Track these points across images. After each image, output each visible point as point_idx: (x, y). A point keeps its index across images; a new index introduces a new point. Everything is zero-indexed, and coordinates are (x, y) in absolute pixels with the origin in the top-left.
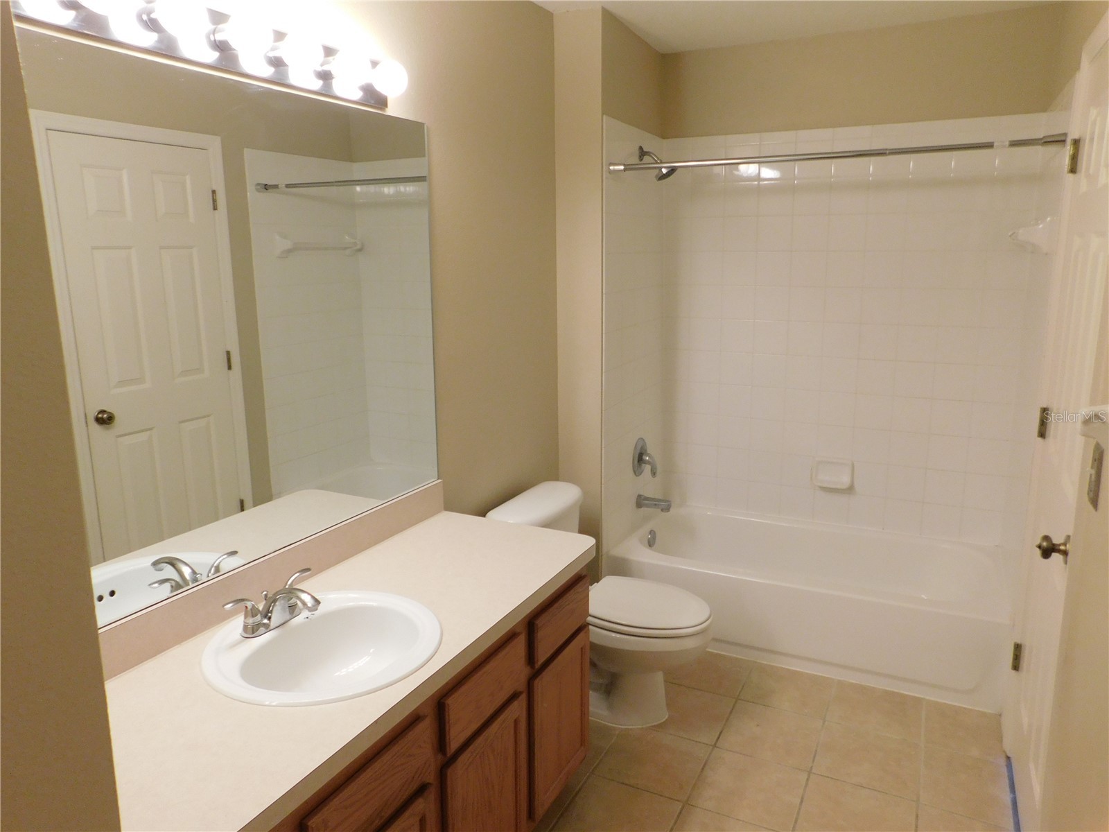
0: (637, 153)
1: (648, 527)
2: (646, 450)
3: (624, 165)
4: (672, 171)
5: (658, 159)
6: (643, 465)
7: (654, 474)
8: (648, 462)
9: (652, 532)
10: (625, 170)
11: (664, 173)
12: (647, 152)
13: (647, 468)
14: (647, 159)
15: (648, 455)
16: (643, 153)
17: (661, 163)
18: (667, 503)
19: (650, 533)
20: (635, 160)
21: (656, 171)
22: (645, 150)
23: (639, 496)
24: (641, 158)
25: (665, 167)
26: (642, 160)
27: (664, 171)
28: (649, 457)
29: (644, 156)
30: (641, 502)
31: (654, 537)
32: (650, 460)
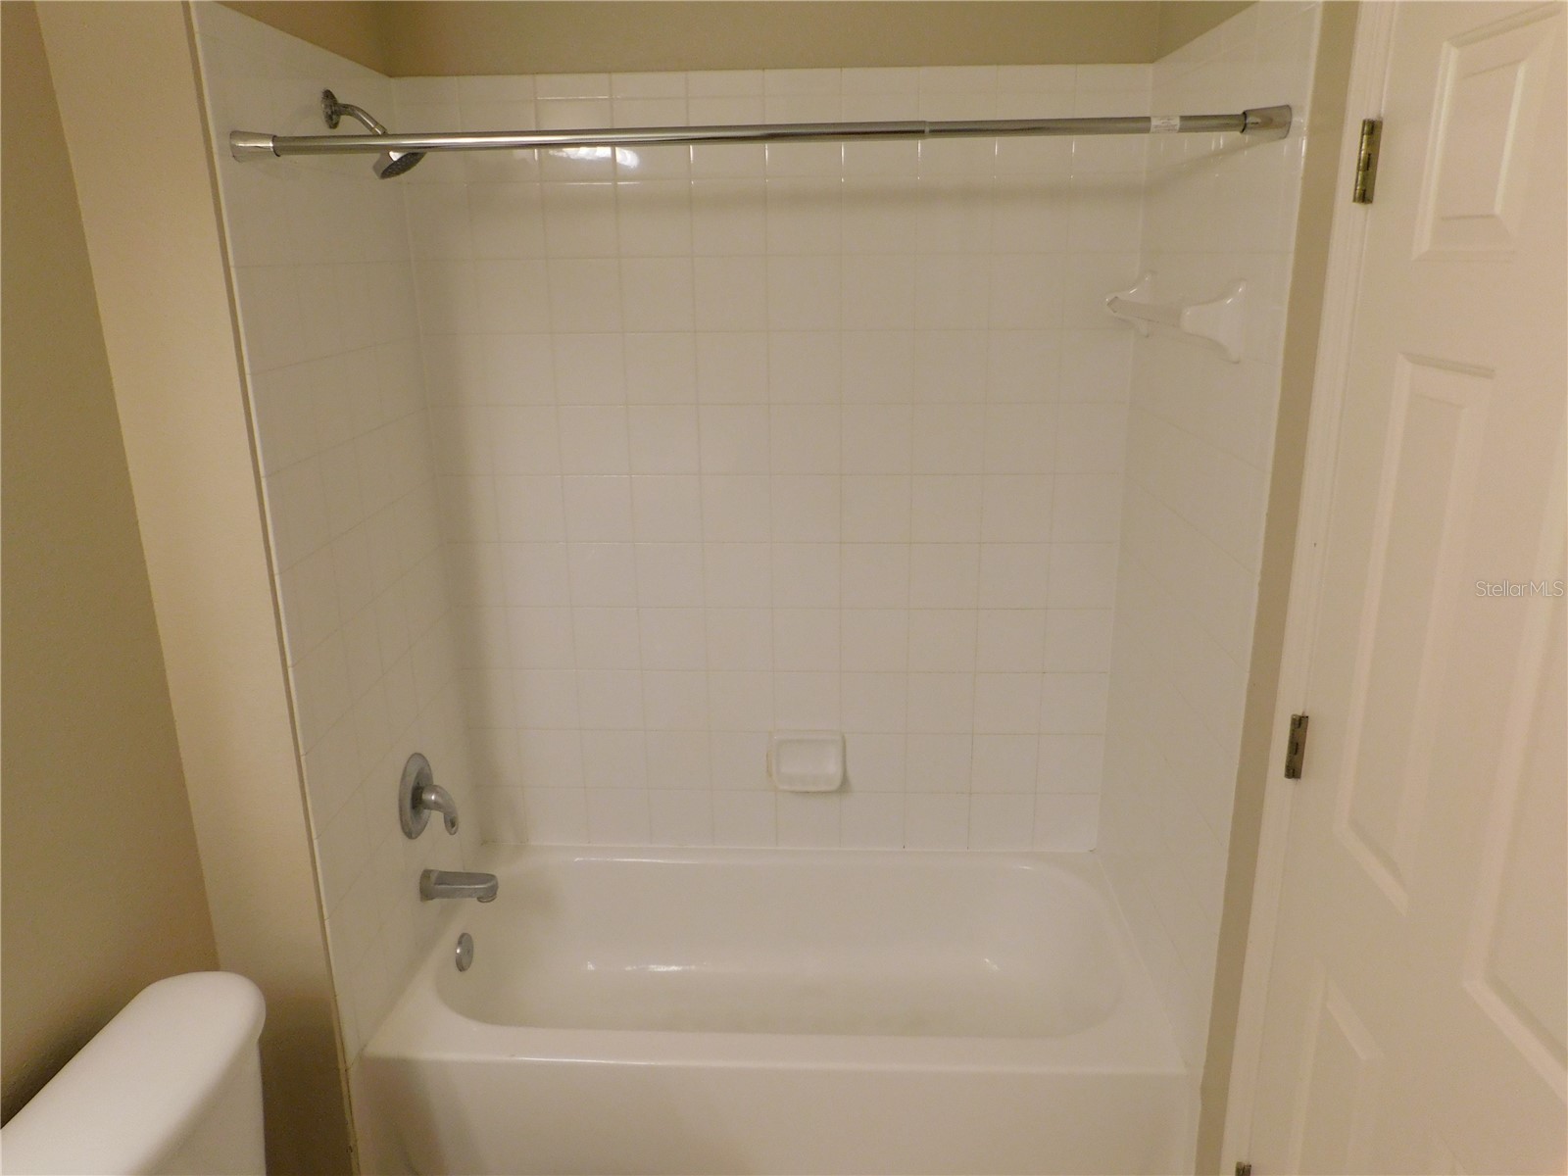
0: (319, 108)
1: (452, 934)
2: (429, 777)
3: (274, 138)
4: (412, 157)
5: (376, 124)
6: (426, 811)
7: (451, 823)
8: (437, 806)
9: (464, 940)
10: (277, 152)
11: (395, 159)
12: (346, 106)
13: (436, 819)
14: (347, 124)
15: (434, 789)
16: (334, 109)
17: (385, 135)
18: (489, 884)
19: (460, 943)
20: (317, 126)
21: (376, 157)
22: (342, 99)
23: (426, 875)
24: (332, 119)
25: (396, 148)
26: (334, 126)
27: (395, 156)
28: (437, 793)
29: (339, 113)
30: (433, 886)
31: (469, 951)
32: (440, 800)
